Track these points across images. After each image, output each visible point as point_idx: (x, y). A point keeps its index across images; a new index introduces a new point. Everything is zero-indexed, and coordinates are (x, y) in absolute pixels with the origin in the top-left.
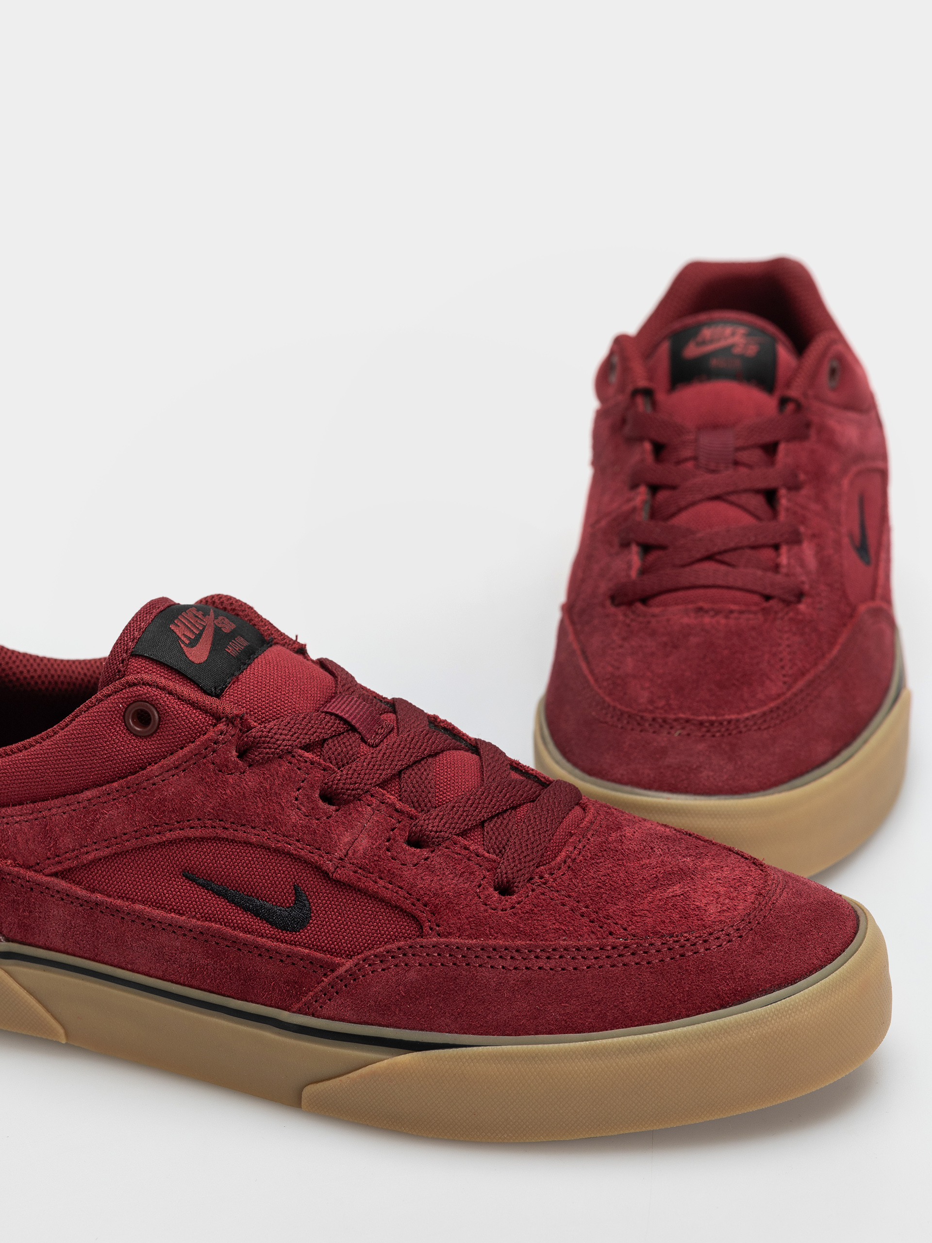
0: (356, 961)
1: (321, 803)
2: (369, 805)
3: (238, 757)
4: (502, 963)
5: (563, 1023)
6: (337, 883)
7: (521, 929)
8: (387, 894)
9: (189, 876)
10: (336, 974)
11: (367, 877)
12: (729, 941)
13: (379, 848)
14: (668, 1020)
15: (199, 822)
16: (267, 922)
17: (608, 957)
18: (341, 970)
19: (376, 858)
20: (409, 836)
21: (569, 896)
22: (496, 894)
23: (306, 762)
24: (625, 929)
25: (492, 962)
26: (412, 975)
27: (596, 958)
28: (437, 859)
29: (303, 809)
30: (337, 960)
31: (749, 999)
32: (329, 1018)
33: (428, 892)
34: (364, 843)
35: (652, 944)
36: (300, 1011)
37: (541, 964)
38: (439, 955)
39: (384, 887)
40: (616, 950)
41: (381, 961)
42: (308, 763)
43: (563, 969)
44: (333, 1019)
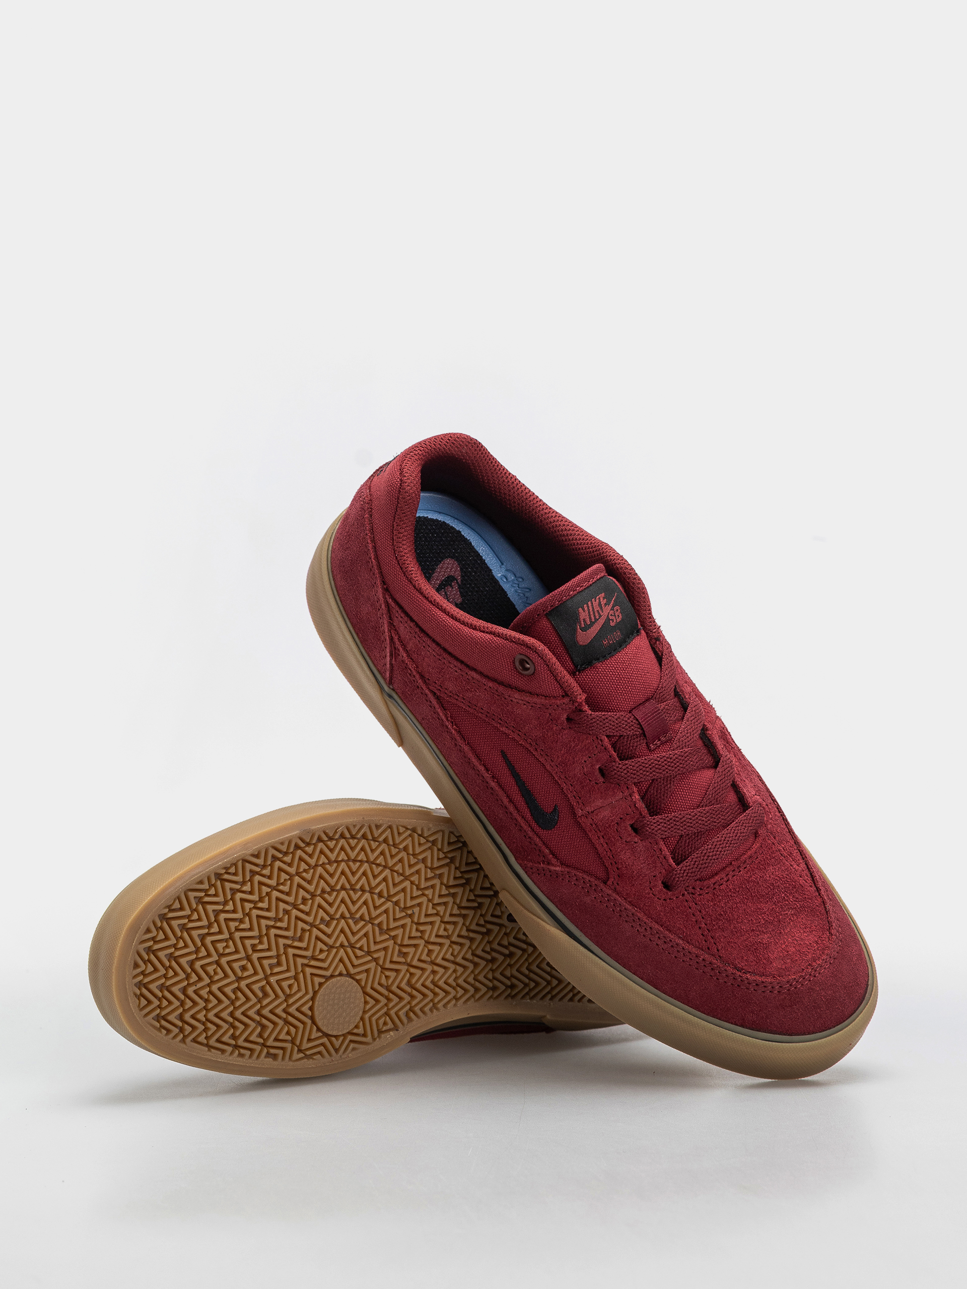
0: (563, 870)
1: (597, 773)
2: (622, 792)
3: (566, 719)
4: (638, 928)
5: (652, 979)
6: (579, 824)
7: (661, 916)
8: (600, 849)
9: (504, 755)
10: (549, 867)
11: (596, 832)
12: (770, 992)
13: (612, 821)
14: (708, 1014)
15: (524, 736)
16: (530, 811)
17: (697, 962)
18: (553, 868)
19: (607, 825)
20: (633, 824)
21: (700, 911)
22: (661, 886)
23: (602, 746)
24: (718, 950)
25: (633, 924)
26: (587, 900)
27: (691, 959)
28: (641, 846)
29: (585, 769)
30: (554, 861)
31: (759, 1031)
32: (533, 881)
33: (623, 863)
34: (606, 813)
35: (726, 970)
36: (521, 865)
37: (659, 943)
38: (608, 900)
39: (601, 844)
40: (704, 962)
41: (577, 879)
42: (603, 748)
43: (669, 953)
44: (535, 883)
